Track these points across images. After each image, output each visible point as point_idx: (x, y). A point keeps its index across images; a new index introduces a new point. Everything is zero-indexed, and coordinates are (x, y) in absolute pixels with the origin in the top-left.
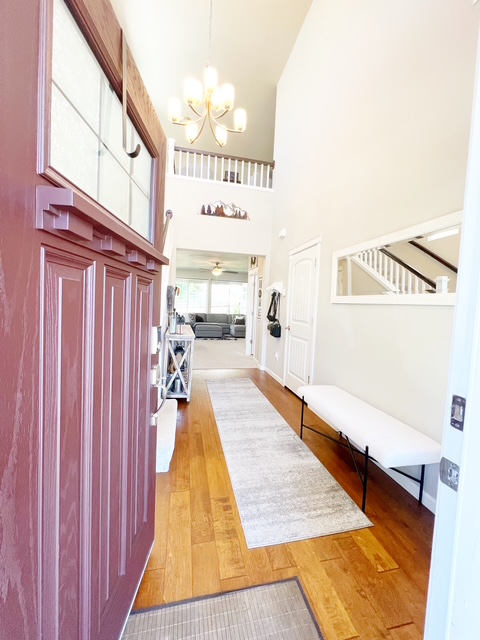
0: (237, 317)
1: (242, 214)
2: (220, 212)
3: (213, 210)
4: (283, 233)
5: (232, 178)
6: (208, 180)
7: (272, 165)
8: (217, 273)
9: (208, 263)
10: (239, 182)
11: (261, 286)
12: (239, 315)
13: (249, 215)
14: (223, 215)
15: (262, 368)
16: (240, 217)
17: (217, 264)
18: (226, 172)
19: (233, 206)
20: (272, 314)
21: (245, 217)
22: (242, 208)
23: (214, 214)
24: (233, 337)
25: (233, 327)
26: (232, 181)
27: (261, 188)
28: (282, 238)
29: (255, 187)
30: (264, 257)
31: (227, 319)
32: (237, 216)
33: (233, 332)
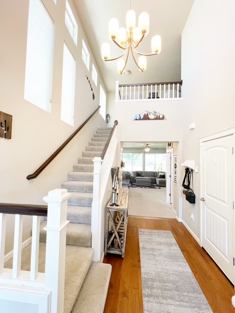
0: (160, 174)
1: (161, 117)
2: (146, 118)
3: (142, 117)
4: (193, 126)
5: (154, 96)
6: (139, 100)
7: (181, 83)
8: (147, 150)
9: (142, 145)
10: (158, 98)
11: (176, 161)
12: (161, 172)
13: (166, 117)
14: (149, 119)
15: (180, 220)
16: (160, 119)
17: (147, 145)
18: (150, 93)
19: (155, 112)
20: (186, 184)
21: (163, 118)
22: (161, 113)
23: (143, 119)
24: (158, 186)
25: (158, 180)
26: (154, 98)
27: (173, 98)
28: (192, 129)
29: (169, 99)
30: (178, 142)
31: (154, 174)
32: (158, 118)
33: (158, 183)
